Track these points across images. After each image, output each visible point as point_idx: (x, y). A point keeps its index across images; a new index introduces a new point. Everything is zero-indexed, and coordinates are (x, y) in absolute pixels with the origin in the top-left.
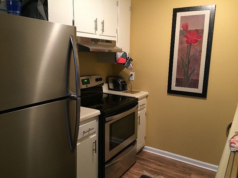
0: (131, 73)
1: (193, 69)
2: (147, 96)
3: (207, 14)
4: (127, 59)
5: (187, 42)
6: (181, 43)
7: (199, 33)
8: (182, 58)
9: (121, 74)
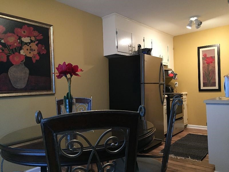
0: (176, 83)
1: (212, 76)
2: (187, 94)
3: (216, 49)
4: (174, 74)
5: (207, 63)
6: (203, 64)
7: (213, 58)
8: (205, 71)
9: (169, 84)
